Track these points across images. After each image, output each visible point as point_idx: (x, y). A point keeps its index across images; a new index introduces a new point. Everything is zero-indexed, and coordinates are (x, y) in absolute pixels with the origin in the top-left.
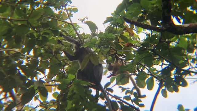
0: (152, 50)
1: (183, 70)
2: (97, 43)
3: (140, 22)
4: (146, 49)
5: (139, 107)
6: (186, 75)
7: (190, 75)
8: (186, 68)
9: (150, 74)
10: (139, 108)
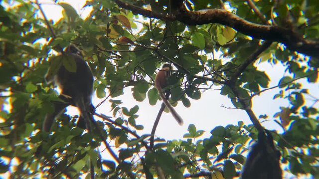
0: (155, 50)
1: (196, 77)
2: (73, 38)
3: (139, 7)
4: (145, 48)
5: (135, 129)
6: (199, 83)
7: (206, 84)
8: (200, 74)
9: (153, 82)
10: (135, 131)
